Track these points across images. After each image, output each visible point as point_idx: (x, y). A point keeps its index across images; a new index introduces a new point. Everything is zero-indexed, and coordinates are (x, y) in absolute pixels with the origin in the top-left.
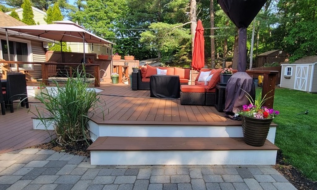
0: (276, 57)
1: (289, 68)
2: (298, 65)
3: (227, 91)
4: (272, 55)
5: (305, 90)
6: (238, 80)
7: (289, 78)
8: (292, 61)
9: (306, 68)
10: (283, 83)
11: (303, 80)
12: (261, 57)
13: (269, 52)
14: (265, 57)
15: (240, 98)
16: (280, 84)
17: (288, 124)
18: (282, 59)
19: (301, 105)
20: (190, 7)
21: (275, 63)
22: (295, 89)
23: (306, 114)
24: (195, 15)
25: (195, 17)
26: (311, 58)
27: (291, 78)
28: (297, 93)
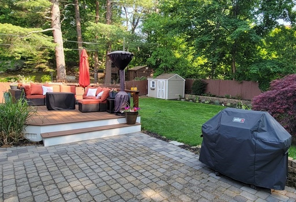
0: (144, 72)
1: (153, 82)
2: (159, 80)
3: (116, 102)
4: (140, 70)
5: (164, 98)
6: (121, 95)
7: (154, 89)
8: (155, 77)
9: (163, 82)
10: (150, 94)
11: (162, 91)
12: (131, 71)
13: (138, 67)
14: (135, 71)
15: (123, 104)
16: (147, 94)
17: (148, 118)
18: (148, 74)
19: (159, 108)
20: (51, 12)
21: (143, 78)
22: (158, 97)
23: (160, 112)
24: (59, 22)
25: (59, 24)
26: (167, 75)
27: (155, 89)
28: (160, 100)
